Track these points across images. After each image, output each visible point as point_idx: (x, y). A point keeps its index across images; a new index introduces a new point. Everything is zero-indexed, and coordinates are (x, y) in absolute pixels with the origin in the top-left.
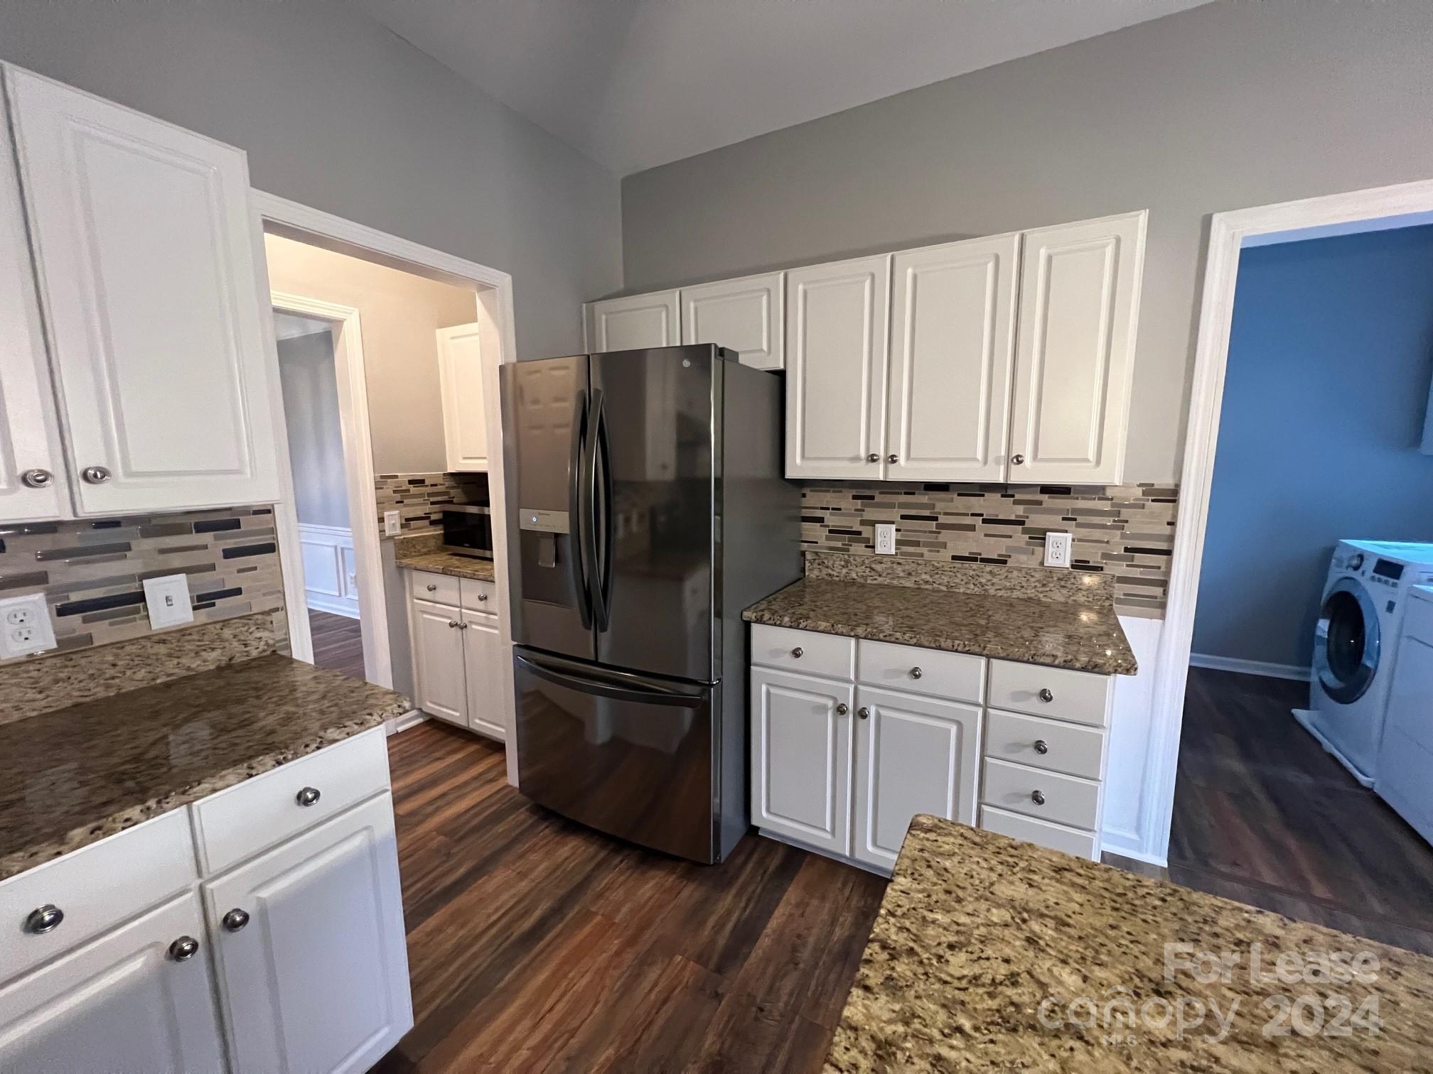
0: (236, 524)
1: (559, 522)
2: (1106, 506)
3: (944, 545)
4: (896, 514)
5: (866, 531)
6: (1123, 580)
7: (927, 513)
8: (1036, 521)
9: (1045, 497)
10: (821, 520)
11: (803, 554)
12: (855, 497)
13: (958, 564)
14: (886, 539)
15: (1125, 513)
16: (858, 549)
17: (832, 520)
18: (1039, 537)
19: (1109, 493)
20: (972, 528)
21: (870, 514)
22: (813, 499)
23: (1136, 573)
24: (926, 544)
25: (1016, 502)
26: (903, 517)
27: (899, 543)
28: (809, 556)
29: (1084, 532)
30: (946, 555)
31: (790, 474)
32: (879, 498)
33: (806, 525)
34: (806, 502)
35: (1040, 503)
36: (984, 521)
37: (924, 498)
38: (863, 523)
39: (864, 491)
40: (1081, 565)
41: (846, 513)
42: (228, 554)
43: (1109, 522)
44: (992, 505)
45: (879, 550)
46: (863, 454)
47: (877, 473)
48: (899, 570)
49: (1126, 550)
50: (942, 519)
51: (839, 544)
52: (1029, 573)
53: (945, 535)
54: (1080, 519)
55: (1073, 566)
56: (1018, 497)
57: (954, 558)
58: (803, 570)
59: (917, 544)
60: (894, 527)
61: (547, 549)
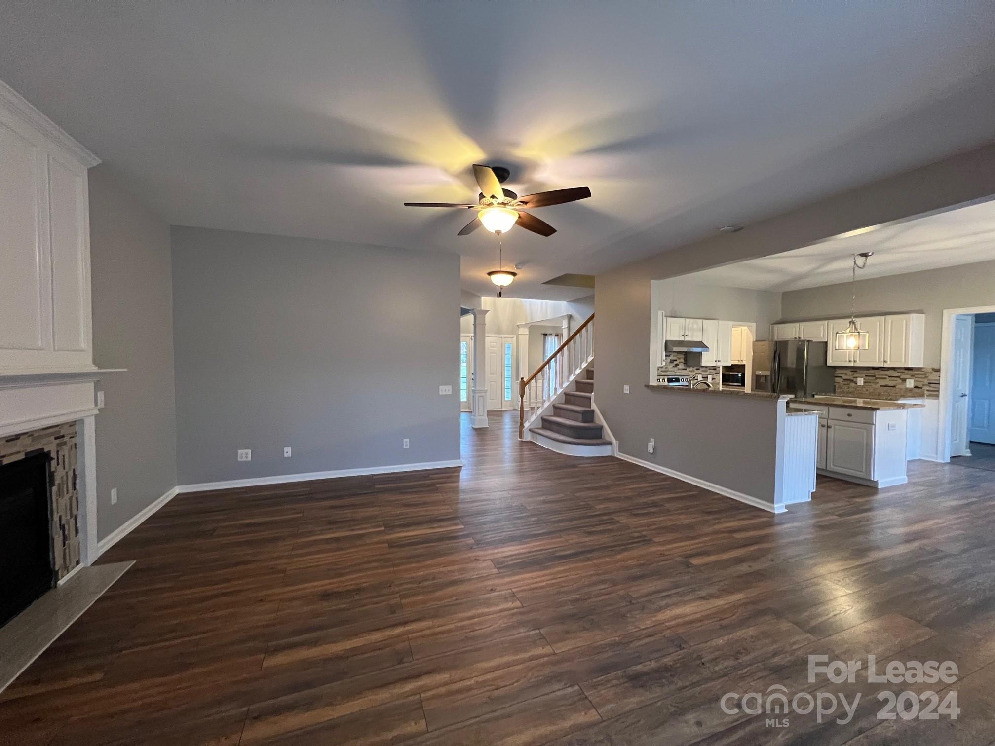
0: (716, 369)
1: (768, 373)
2: (922, 373)
3: (878, 383)
4: (864, 375)
5: (855, 380)
6: (928, 391)
7: (873, 375)
8: (903, 377)
9: (906, 371)
10: (841, 377)
11: (835, 386)
12: (851, 371)
13: (882, 388)
14: (861, 382)
15: (928, 375)
16: (853, 385)
17: (844, 377)
18: (904, 380)
19: (923, 370)
20: (885, 379)
21: (856, 375)
22: (838, 372)
23: (931, 389)
24: (873, 383)
25: (899, 372)
26: (866, 376)
27: (864, 382)
28: (837, 386)
29: (917, 379)
30: (878, 385)
31: (828, 365)
32: (859, 371)
33: (837, 378)
34: (836, 372)
35: (904, 372)
36: (889, 377)
37: (872, 371)
38: (854, 378)
39: (855, 369)
40: (916, 387)
41: (849, 375)
42: (715, 373)
43: (924, 376)
44: (891, 373)
45: (858, 384)
46: (848, 360)
47: (852, 364)
48: (864, 389)
49: (929, 383)
50: (877, 377)
51: (846, 383)
52: (901, 389)
53: (878, 381)
54: (916, 376)
55: (915, 388)
56: (899, 371)
57: (881, 386)
58: (835, 390)
59: (870, 383)
60: (863, 379)
61: (762, 380)
